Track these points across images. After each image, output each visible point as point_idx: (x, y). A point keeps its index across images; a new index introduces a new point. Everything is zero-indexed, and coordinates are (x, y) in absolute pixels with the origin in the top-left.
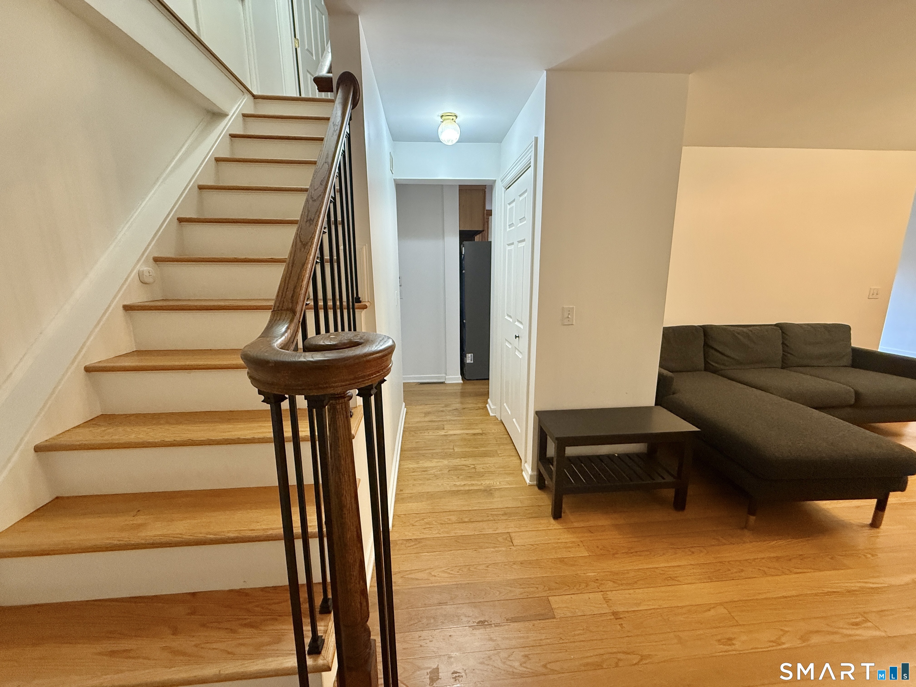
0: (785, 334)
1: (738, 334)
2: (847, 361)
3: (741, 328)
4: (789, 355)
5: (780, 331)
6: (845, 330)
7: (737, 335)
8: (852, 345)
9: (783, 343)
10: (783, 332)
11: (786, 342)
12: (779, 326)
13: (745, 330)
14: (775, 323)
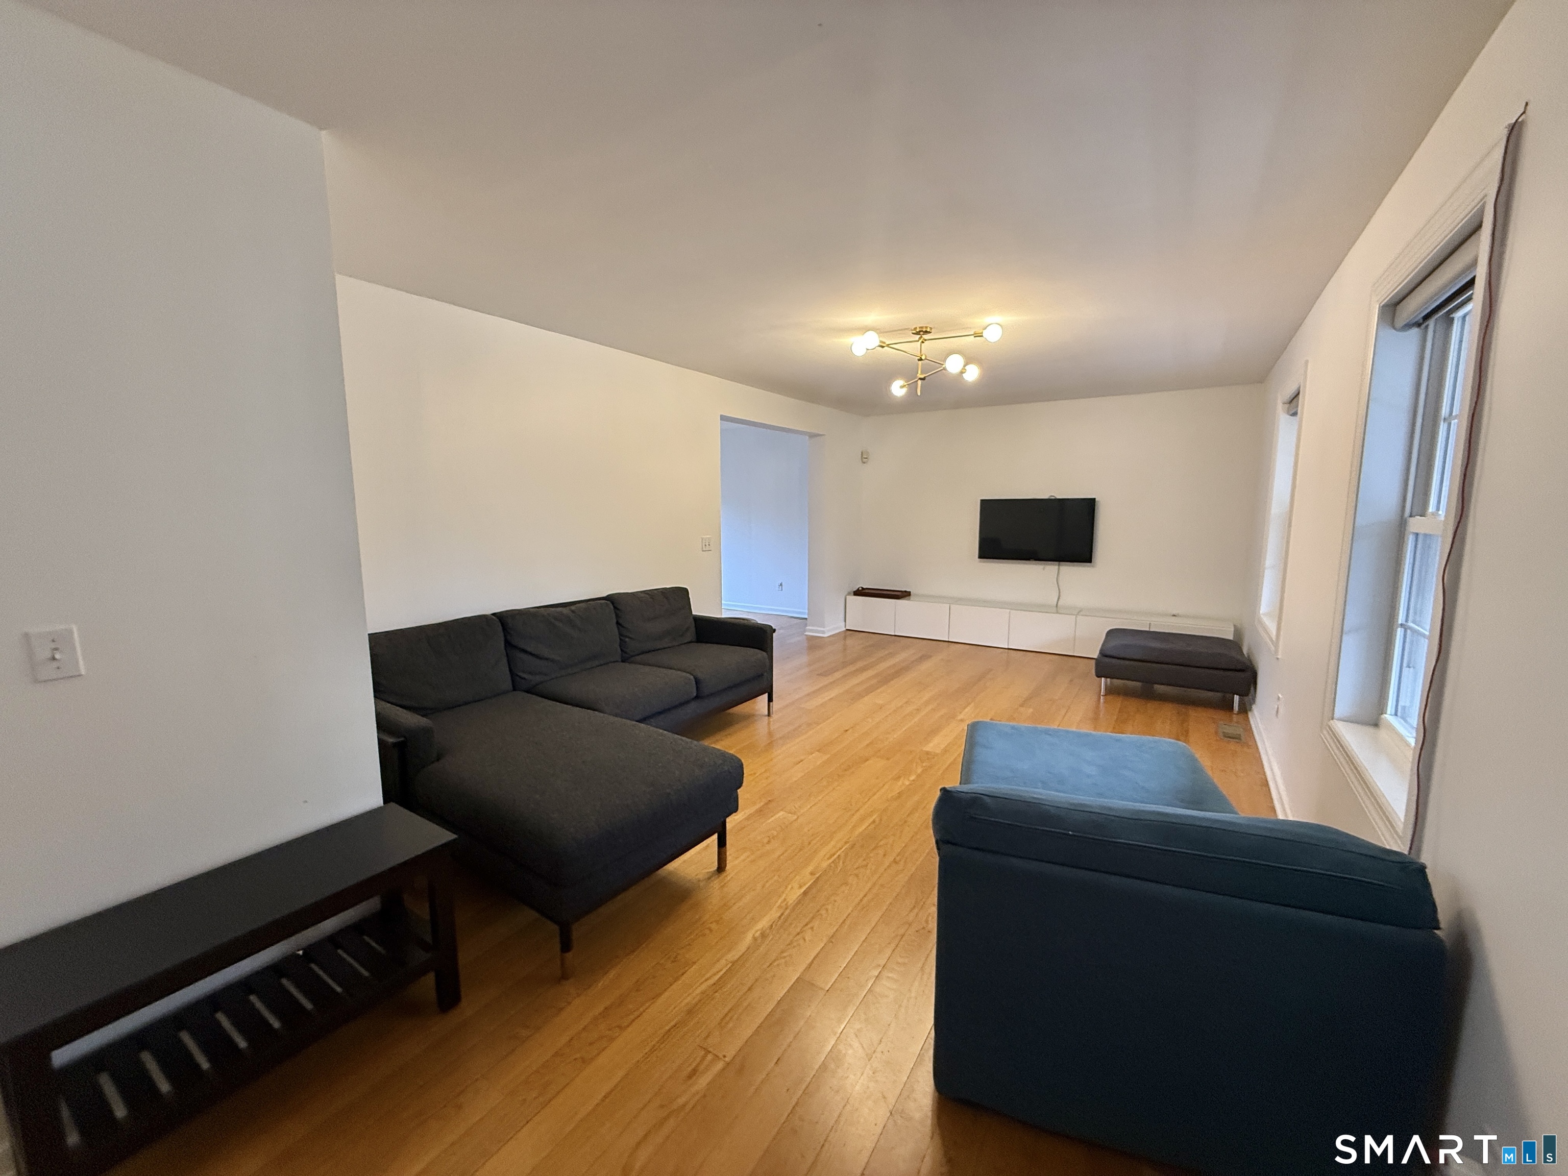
0: (618, 609)
1: (556, 619)
2: (691, 635)
3: (559, 609)
4: (627, 639)
5: (612, 607)
6: (681, 595)
7: (553, 620)
8: (694, 613)
9: (618, 623)
10: (615, 608)
11: (621, 621)
12: (610, 599)
13: (565, 611)
14: (605, 595)
